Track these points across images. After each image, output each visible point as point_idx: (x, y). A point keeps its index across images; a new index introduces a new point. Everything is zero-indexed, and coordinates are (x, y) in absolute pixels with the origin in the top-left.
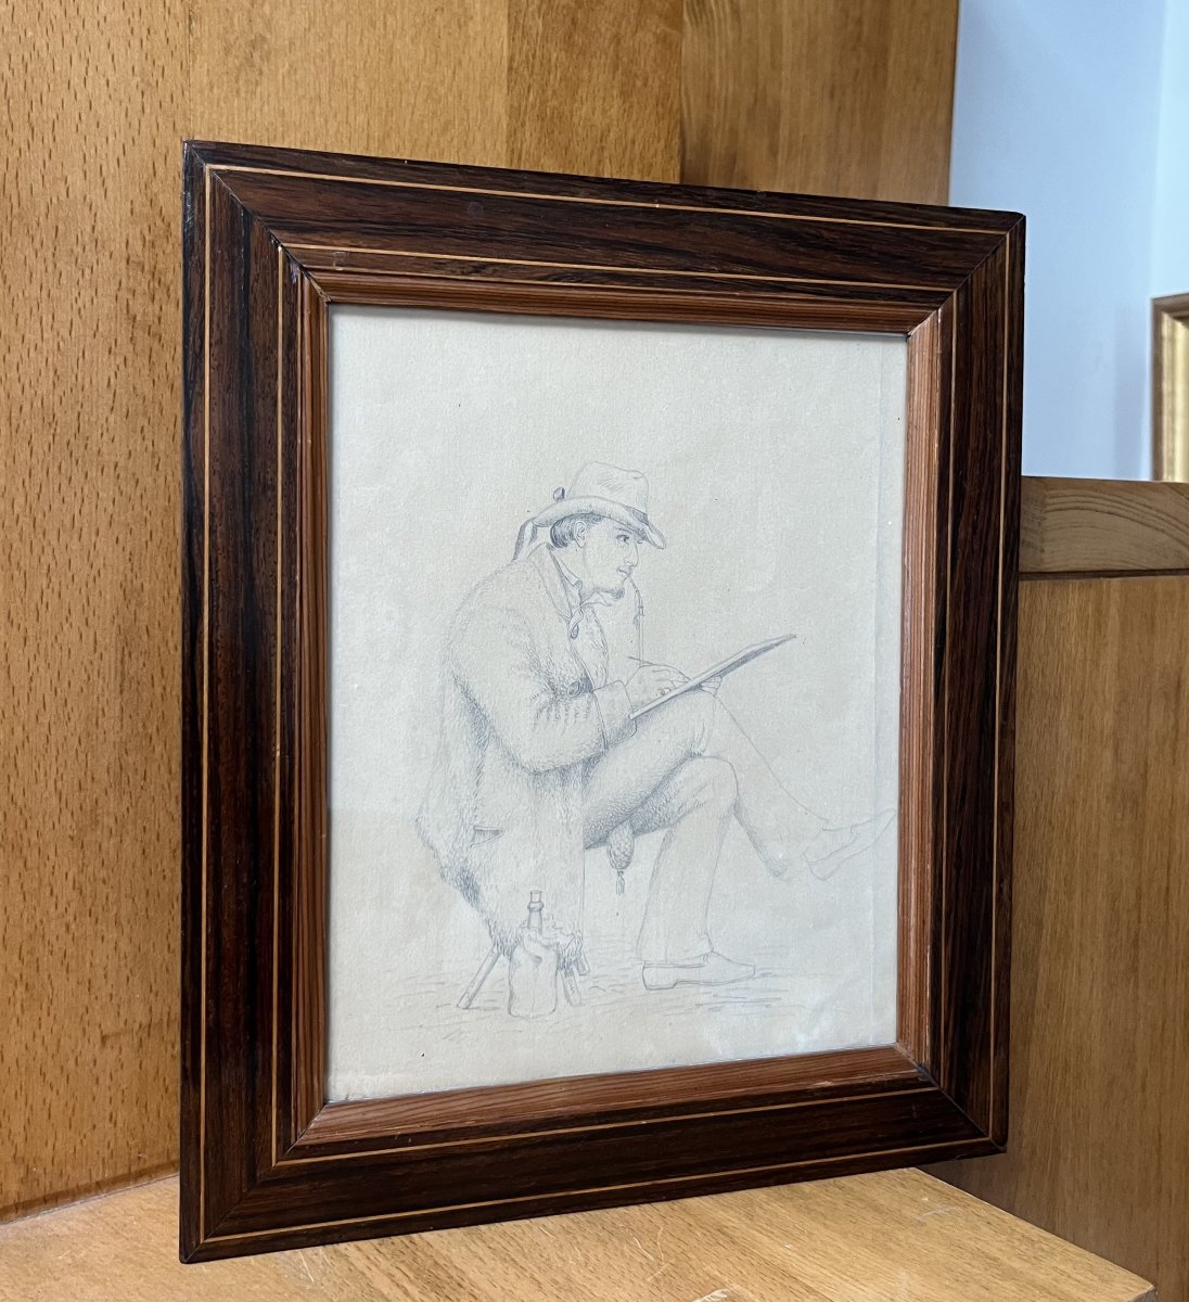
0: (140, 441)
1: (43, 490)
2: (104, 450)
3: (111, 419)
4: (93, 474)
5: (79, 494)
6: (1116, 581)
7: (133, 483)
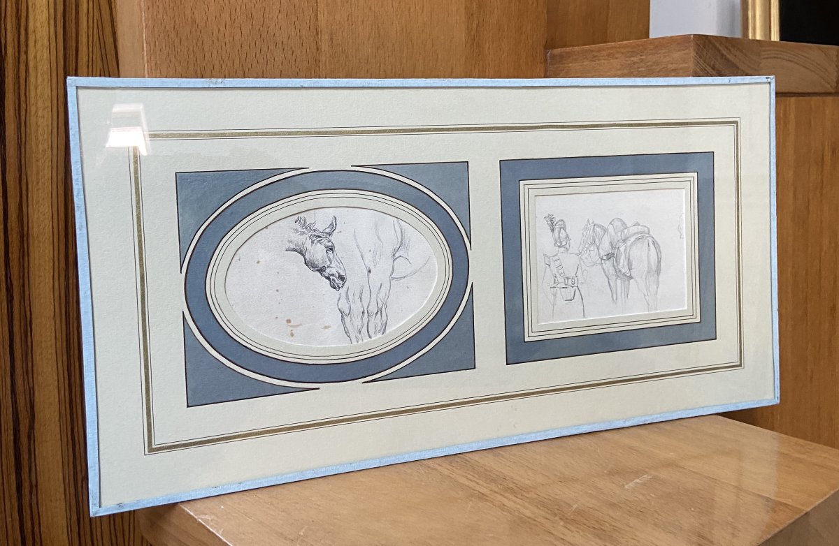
0: (293, 29)
1: (248, 56)
2: (277, 35)
3: (279, 17)
4: (272, 47)
5: (265, 57)
6: (793, 99)
7: (291, 53)
